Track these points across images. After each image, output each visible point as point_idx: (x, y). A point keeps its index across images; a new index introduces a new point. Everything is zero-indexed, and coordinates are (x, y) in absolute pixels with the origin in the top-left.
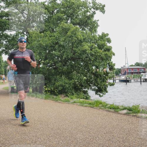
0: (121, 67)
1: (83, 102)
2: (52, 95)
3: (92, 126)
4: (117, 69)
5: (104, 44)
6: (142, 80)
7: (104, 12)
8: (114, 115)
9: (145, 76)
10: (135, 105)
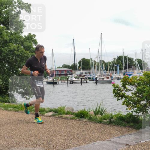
1: (8, 106)
3: (15, 131)
5: (31, 46)
6: (69, 82)
7: (30, 12)
9: (72, 78)
10: (61, 107)
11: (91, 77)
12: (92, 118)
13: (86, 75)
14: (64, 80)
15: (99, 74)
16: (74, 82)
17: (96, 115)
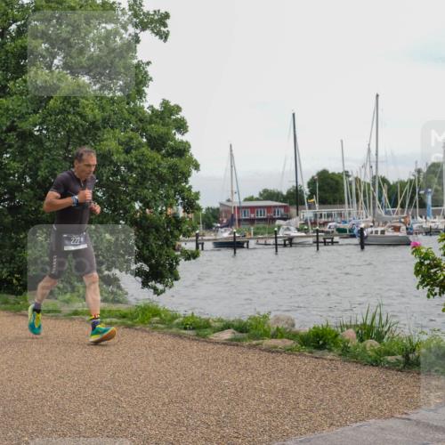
0: (221, 204)
2: (4, 292)
4: (208, 209)
5: (167, 134)
6: (280, 241)
7: (164, 37)
8: (194, 348)
9: (288, 229)
10: (257, 315)
11: (347, 226)
12: (352, 349)
13: (330, 219)
14: (266, 235)
15: (370, 218)
16: (295, 241)
17: (362, 340)
